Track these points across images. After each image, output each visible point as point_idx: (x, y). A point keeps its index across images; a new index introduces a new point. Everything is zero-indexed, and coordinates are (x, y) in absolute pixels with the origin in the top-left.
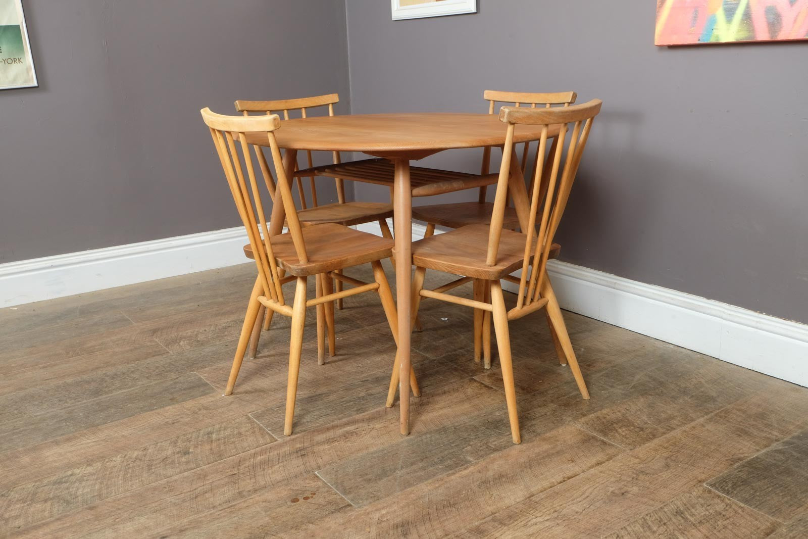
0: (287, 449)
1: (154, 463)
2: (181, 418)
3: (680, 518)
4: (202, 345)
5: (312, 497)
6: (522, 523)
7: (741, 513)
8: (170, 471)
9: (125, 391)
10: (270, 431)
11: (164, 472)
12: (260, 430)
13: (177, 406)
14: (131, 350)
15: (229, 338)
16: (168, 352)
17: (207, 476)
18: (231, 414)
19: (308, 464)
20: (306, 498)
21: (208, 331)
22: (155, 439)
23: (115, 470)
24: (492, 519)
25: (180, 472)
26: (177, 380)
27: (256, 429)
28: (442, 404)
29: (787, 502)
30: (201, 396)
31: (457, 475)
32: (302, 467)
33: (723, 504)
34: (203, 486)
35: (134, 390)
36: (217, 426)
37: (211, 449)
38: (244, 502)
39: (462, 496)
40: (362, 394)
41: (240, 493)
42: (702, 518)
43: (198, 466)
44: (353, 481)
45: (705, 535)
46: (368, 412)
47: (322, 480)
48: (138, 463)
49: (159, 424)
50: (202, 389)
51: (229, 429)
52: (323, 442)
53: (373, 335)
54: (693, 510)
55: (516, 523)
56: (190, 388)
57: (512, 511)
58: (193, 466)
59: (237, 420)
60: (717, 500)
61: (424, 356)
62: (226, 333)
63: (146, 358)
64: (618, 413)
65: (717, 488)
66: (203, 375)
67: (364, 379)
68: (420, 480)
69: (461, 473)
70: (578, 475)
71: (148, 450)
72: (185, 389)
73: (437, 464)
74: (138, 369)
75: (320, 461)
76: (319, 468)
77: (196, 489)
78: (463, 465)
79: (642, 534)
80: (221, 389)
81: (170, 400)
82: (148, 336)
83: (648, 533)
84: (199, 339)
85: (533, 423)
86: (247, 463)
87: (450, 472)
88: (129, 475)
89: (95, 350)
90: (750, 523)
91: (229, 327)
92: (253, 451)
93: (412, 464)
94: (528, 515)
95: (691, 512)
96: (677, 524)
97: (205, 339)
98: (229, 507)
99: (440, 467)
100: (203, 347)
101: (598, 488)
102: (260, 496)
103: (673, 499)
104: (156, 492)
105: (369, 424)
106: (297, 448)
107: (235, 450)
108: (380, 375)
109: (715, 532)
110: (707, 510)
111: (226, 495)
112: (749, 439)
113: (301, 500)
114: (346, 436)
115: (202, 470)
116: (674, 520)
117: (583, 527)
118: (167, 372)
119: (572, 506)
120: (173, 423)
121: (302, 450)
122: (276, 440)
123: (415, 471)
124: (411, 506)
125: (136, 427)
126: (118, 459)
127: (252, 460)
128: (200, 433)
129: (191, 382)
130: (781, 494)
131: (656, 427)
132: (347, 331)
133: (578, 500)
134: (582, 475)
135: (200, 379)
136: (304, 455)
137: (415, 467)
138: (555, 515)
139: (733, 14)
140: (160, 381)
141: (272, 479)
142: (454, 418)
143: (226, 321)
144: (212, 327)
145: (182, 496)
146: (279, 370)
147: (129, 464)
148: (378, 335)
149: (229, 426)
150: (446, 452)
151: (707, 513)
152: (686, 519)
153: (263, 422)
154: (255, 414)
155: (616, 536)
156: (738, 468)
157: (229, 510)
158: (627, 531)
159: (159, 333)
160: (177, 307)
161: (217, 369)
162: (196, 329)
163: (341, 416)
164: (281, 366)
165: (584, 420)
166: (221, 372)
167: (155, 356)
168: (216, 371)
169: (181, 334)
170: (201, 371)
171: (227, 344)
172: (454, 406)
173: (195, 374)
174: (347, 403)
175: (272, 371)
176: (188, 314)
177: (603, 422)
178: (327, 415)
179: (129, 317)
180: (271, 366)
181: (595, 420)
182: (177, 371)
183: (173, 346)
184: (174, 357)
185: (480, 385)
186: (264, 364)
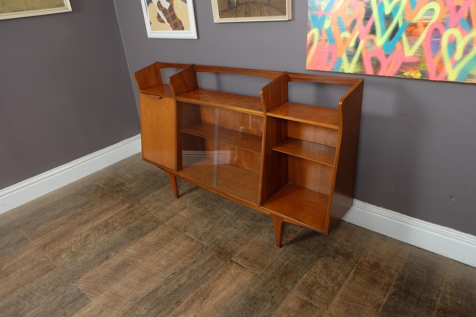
4: (75, 255)
14: (32, 268)
15: (90, 246)
16: (56, 267)
21: (77, 241)
26: (65, 294)
28: (221, 287)
30: (82, 307)
35: (39, 309)
40: (176, 287)
46: (183, 304)
50: (82, 300)
53: (170, 229)
56: (74, 301)
61: (201, 244)
62: (88, 241)
63: (43, 275)
64: (311, 277)
66: (80, 285)
67: (174, 272)
72: (71, 303)
74: (39, 287)
80: (94, 298)
81: (63, 315)
82: (41, 253)
84: (72, 250)
85: (273, 295)
89: (10, 272)
91: (88, 235)
97: (76, 250)
100: (76, 258)
108: (182, 266)
112: (377, 286)
118: (58, 287)
129: (74, 294)
132: (156, 228)
135: (79, 290)
140: (55, 296)
142: (230, 299)
143: (86, 230)
144: (79, 237)
146: (124, 272)
148: (173, 229)
156: (381, 314)
159: (48, 248)
160: (55, 221)
161: (88, 278)
162: (70, 241)
163: (168, 310)
164: (125, 268)
165: (296, 286)
166: (91, 281)
167: (48, 271)
168: (87, 280)
169: (61, 247)
170: (79, 282)
171: (90, 252)
172: (228, 287)
173: (75, 285)
174: (169, 297)
175: (120, 274)
176: (63, 227)
177: (307, 286)
178: (160, 311)
179: (27, 235)
180: (119, 269)
181: (302, 285)
182: (63, 284)
183: (58, 259)
184: (60, 270)
185: (237, 266)
186: (115, 268)
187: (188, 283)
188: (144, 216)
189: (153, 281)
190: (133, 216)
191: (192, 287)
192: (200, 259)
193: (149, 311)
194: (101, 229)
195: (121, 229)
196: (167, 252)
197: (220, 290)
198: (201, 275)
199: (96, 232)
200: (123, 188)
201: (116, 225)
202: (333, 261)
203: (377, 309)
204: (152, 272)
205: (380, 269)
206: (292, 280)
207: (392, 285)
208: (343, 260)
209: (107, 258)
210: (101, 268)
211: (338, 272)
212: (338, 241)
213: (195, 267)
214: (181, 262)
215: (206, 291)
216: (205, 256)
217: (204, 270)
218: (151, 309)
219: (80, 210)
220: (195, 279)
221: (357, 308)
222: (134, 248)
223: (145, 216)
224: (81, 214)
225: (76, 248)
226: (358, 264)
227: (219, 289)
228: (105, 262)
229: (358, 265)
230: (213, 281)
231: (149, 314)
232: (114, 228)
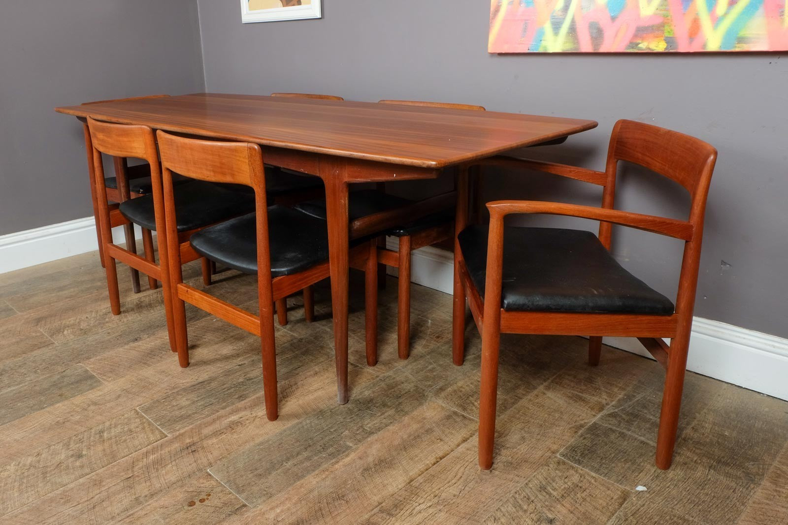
0: (176, 446)
1: (49, 469)
2: (72, 416)
3: (544, 494)
4: (85, 333)
5: (208, 499)
6: (408, 512)
7: (595, 483)
8: (65, 479)
9: (14, 388)
10: (158, 426)
11: (60, 480)
12: (149, 425)
13: (66, 402)
14: (17, 342)
15: (110, 325)
16: (54, 343)
17: (103, 481)
18: (120, 408)
19: (199, 462)
20: (202, 501)
21: (90, 318)
22: (47, 442)
23: (10, 480)
24: (380, 510)
25: (76, 479)
26: (64, 374)
27: (145, 425)
28: (315, 386)
29: (629, 468)
30: (88, 390)
31: (341, 463)
32: (194, 465)
33: (577, 475)
34: (100, 493)
35: (23, 386)
36: (107, 424)
37: (104, 450)
38: (141, 509)
39: (349, 486)
40: (241, 380)
41: (137, 499)
42: (563, 492)
43: (93, 470)
44: (244, 477)
45: (569, 510)
46: (249, 399)
47: (215, 478)
48: (32, 470)
49: (50, 424)
50: (89, 382)
51: (119, 426)
52: (211, 435)
54: (554, 484)
55: (402, 512)
56: (77, 382)
57: (396, 499)
58: (87, 470)
59: (126, 416)
60: (572, 472)
61: (292, 336)
62: (107, 320)
63: (32, 351)
64: (471, 385)
65: (569, 459)
66: (89, 366)
67: (240, 363)
68: (308, 471)
69: (343, 461)
70: (448, 454)
71: (41, 455)
72: (72, 384)
73: (320, 452)
74: (25, 363)
75: (210, 457)
76: (210, 465)
77: (93, 498)
78: (344, 452)
79: (515, 515)
80: (108, 381)
81: (59, 396)
82: (33, 326)
83: (521, 513)
84: (81, 327)
85: (400, 401)
86: (141, 464)
87: (334, 461)
88: (24, 485)
90: (603, 493)
91: (109, 312)
92: (145, 450)
93: (298, 454)
94: (411, 502)
95: (553, 486)
96: (543, 500)
97: (88, 327)
98: (128, 517)
99: (324, 455)
100: (86, 336)
101: (468, 467)
102: (157, 501)
103: (535, 473)
104: (53, 505)
105: (252, 413)
106: (187, 444)
107: (127, 450)
108: (256, 358)
109: (577, 505)
110: (566, 483)
111: (123, 503)
112: (584, 405)
113: (198, 503)
114: (232, 427)
115: (97, 475)
116: (540, 497)
117: (463, 511)
118: (54, 365)
119: (448, 489)
120: (64, 423)
121: (192, 445)
122: (166, 436)
123: (302, 462)
124: (303, 502)
125: (27, 429)
126: (12, 468)
127: (145, 459)
128: (91, 432)
129: (78, 375)
130: (622, 460)
131: (506, 397)
133: (453, 481)
134: (452, 454)
135: (87, 371)
136: (195, 451)
137: (300, 457)
138: (436, 500)
139: (560, 27)
140: (48, 375)
141: (166, 481)
142: (329, 400)
143: (106, 306)
144: (93, 313)
145: (80, 506)
146: (161, 358)
147: (24, 473)
149: (120, 422)
150: (327, 438)
151: (567, 486)
152: (550, 494)
153: (152, 416)
154: (143, 407)
155: (493, 518)
156: (582, 436)
157: (128, 520)
158: (502, 512)
159: (43, 322)
160: (58, 294)
161: (102, 359)
162: (78, 317)
163: (224, 404)
165: (443, 394)
166: (106, 363)
167: (40, 348)
168: (101, 362)
169: (64, 322)
170: (87, 362)
171: (109, 331)
172: (327, 387)
173: (81, 365)
174: (228, 390)
175: (154, 358)
176: (69, 301)
177: (460, 396)
178: (211, 404)
179: (13, 306)
180: (153, 353)
181: (453, 394)
182: (63, 363)
183: (58, 336)
184: (59, 347)
186: (146, 351)
189: (205, 371)
192: (287, 352)
193: (193, 403)
194: (131, 307)
195: (162, 310)
198: (285, 371)
201: (156, 303)
206: (436, 386)
207: (610, 405)
209: (136, 340)
210: (124, 350)
214: (254, 352)
215: (290, 389)
216: (295, 350)
217: (291, 365)
218: (197, 401)
221: (541, 426)
225: (88, 326)
227: (312, 388)
228: (132, 345)
230: (305, 378)
231: (194, 406)
232: (151, 308)
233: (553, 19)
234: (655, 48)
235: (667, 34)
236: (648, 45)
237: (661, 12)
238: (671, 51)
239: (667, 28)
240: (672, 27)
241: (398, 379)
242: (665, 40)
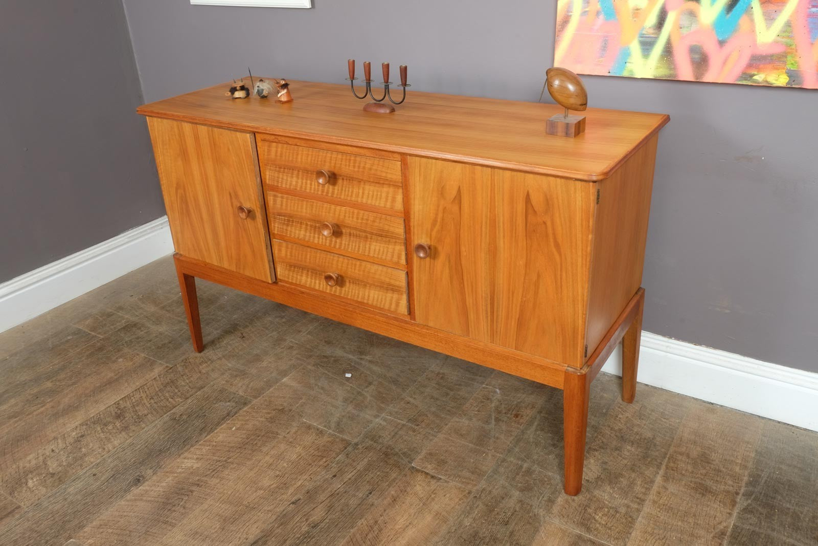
4: (61, 481)
15: (92, 460)
16: (19, 507)
21: (57, 451)
28: (401, 522)
40: (305, 529)
53: (269, 413)
62: (83, 450)
67: (294, 499)
84: (51, 470)
85: (511, 529)
91: (82, 436)
97: (60, 468)
100: (64, 486)
108: (309, 486)
132: (236, 413)
139: (651, 49)
143: (73, 426)
144: (60, 441)
146: (184, 508)
148: (274, 412)
161: (101, 525)
162: (39, 451)
164: (182, 499)
165: (556, 509)
166: (110, 531)
168: (101, 530)
169: (21, 465)
170: (81, 534)
171: (95, 471)
172: (416, 521)
173: (73, 541)
175: (174, 511)
176: (16, 422)
177: (575, 508)
180: (170, 501)
181: (567, 506)
183: (21, 492)
184: (31, 514)
185: (426, 477)
186: (160, 500)
187: (330, 520)
188: (202, 390)
189: (252, 521)
190: (176, 391)
191: (340, 525)
192: (346, 470)
194: (110, 422)
195: (154, 421)
196: (272, 461)
197: (400, 527)
198: (353, 502)
199: (99, 429)
200: (141, 334)
201: (142, 411)
202: (619, 457)
203: (720, 541)
204: (245, 503)
205: (712, 466)
206: (543, 497)
207: (741, 495)
208: (637, 453)
209: (138, 481)
210: (127, 503)
211: (633, 476)
212: (620, 418)
213: (337, 485)
214: (305, 477)
215: (372, 532)
216: (355, 464)
217: (358, 491)
219: (49, 384)
220: (342, 510)
222: (195, 457)
223: (205, 389)
224: (52, 392)
225: (60, 465)
226: (667, 459)
227: (397, 527)
228: (136, 491)
229: (669, 462)
230: (383, 511)
232: (139, 419)
233: (642, 37)
234: (774, 82)
235: (789, 66)
236: (765, 78)
237: (784, 40)
238: (794, 86)
239: (789, 59)
240: (797, 59)
241: (495, 492)
242: (786, 73)
